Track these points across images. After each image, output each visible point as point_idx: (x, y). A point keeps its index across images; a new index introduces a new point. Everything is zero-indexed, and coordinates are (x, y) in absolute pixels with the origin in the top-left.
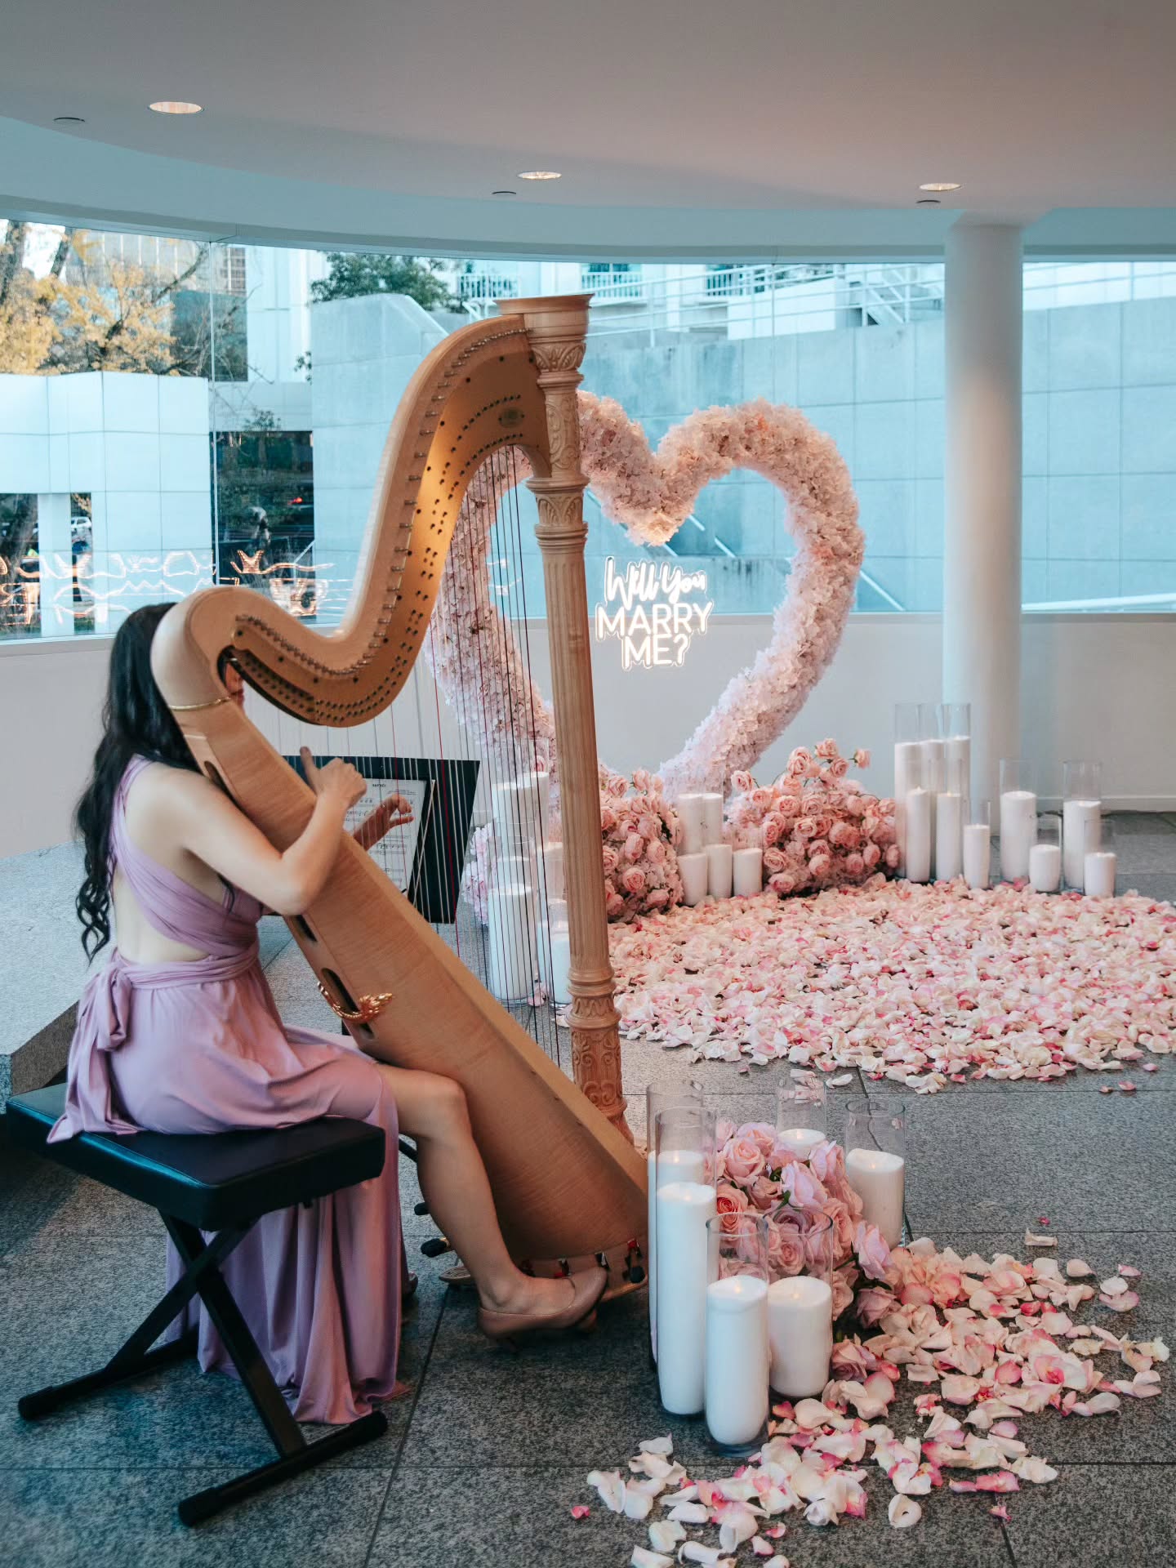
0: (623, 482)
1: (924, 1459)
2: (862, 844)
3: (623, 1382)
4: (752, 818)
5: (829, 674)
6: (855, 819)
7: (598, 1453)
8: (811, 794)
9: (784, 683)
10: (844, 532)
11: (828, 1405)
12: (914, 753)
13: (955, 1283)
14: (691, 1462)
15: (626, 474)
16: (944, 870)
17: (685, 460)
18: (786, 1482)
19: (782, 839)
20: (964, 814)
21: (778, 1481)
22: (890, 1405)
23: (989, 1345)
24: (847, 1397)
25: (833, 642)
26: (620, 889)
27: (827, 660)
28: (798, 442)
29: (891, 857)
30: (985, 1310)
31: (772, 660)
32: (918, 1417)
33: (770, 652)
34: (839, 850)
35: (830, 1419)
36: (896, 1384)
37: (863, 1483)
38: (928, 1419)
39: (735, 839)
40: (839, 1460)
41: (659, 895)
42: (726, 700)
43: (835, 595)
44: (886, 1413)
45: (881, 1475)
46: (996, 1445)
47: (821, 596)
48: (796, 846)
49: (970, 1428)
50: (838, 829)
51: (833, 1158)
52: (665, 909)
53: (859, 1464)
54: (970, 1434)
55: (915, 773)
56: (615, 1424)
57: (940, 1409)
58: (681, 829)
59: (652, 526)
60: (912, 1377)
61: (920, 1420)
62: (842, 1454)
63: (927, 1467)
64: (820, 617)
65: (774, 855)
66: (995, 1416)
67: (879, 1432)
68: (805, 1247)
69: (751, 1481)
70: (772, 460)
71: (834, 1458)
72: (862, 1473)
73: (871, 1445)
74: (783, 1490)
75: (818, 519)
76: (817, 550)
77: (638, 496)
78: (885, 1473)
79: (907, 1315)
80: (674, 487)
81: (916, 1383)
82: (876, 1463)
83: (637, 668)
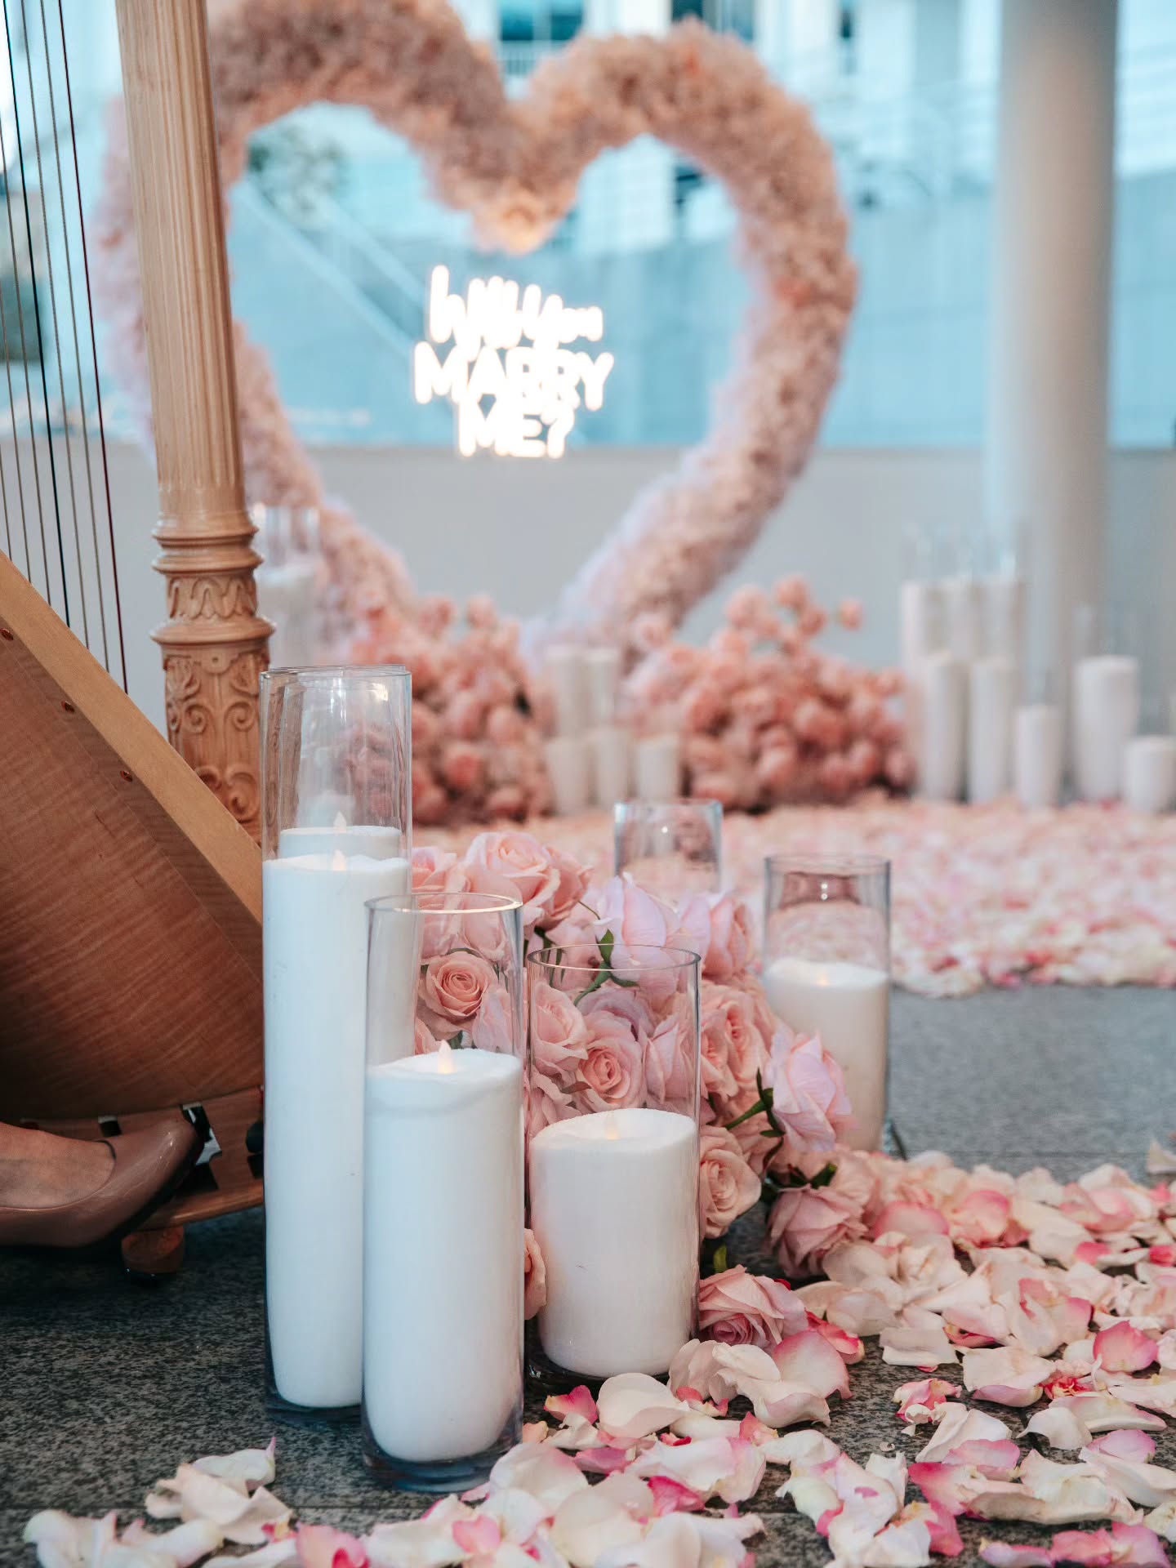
0: (458, 133)
1: (913, 1494)
2: (846, 742)
3: (207, 1357)
4: (668, 690)
5: (801, 496)
6: (835, 702)
7: (79, 1483)
8: (765, 658)
9: (726, 499)
10: (830, 261)
11: (679, 1394)
12: (935, 599)
13: (996, 1209)
14: (317, 1499)
15: (461, 118)
16: (983, 781)
17: (565, 109)
18: (543, 1532)
19: (718, 724)
20: (1017, 695)
21: (520, 1532)
22: (836, 1401)
23: (1078, 1302)
24: (729, 1378)
25: (808, 436)
26: (440, 779)
27: (797, 469)
28: (753, 102)
29: (896, 766)
30: (1065, 1254)
31: (708, 463)
32: (905, 1425)
33: (706, 449)
34: (809, 749)
35: (681, 1417)
36: (854, 1368)
37: (753, 1542)
38: (927, 1429)
39: (640, 726)
40: (695, 1495)
41: (506, 796)
42: (632, 525)
43: (812, 362)
44: (823, 1412)
45: (800, 1531)
46: (1102, 1473)
47: (788, 361)
48: (739, 736)
49: (1036, 1442)
50: (807, 714)
51: (725, 916)
52: (518, 816)
53: (743, 1508)
54: (1033, 1453)
55: (936, 634)
56: (151, 1430)
57: (957, 1409)
58: (548, 701)
59: (509, 214)
60: (891, 1356)
61: (909, 1431)
62: (703, 1483)
63: (922, 1513)
64: (787, 396)
65: (702, 746)
66: (1095, 1424)
67: (801, 1447)
68: (646, 1057)
69: (448, 1530)
70: (709, 129)
71: (681, 1489)
72: (752, 1522)
73: (778, 1470)
74: (532, 1552)
75: (784, 236)
76: (782, 288)
77: (485, 161)
78: (812, 1527)
79: (888, 1251)
80: (546, 150)
81: (900, 1368)
82: (788, 1504)
83: (485, 455)
